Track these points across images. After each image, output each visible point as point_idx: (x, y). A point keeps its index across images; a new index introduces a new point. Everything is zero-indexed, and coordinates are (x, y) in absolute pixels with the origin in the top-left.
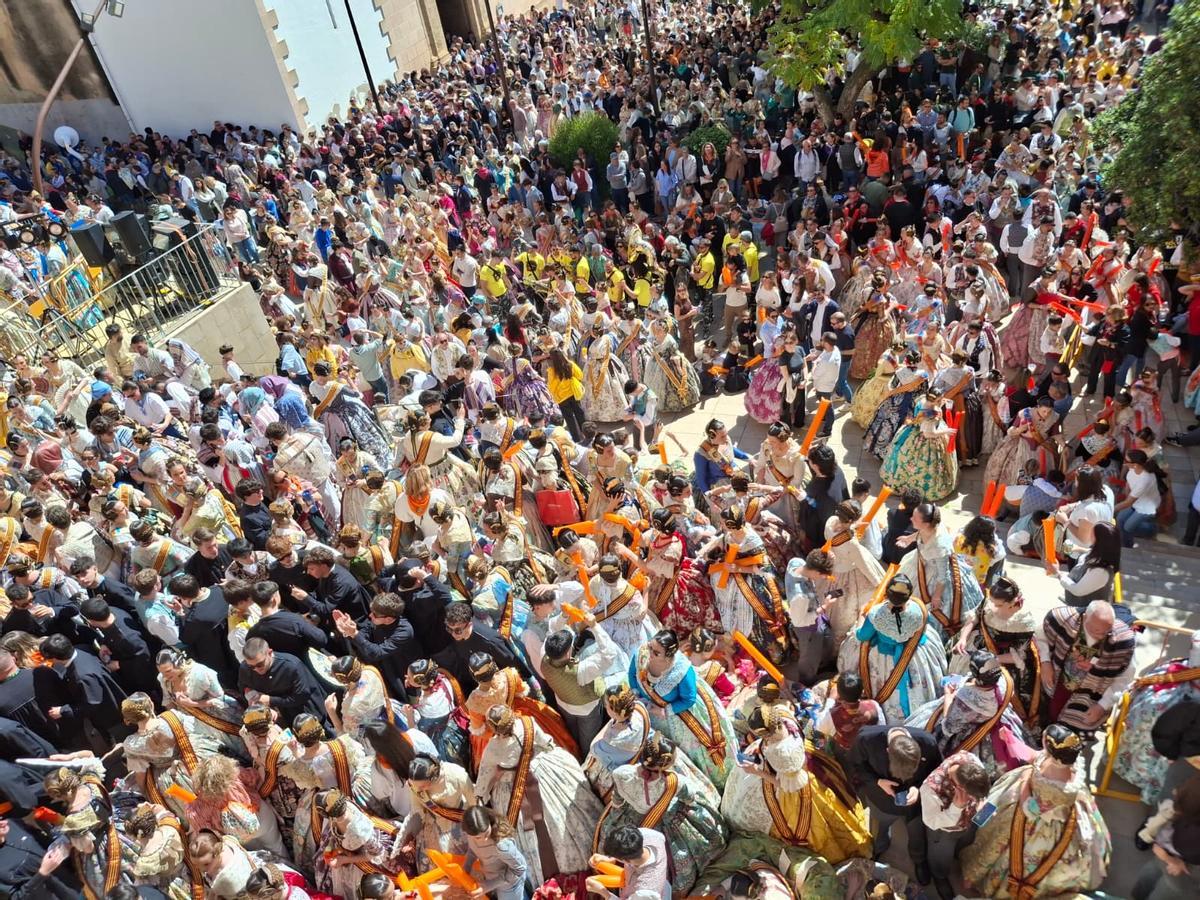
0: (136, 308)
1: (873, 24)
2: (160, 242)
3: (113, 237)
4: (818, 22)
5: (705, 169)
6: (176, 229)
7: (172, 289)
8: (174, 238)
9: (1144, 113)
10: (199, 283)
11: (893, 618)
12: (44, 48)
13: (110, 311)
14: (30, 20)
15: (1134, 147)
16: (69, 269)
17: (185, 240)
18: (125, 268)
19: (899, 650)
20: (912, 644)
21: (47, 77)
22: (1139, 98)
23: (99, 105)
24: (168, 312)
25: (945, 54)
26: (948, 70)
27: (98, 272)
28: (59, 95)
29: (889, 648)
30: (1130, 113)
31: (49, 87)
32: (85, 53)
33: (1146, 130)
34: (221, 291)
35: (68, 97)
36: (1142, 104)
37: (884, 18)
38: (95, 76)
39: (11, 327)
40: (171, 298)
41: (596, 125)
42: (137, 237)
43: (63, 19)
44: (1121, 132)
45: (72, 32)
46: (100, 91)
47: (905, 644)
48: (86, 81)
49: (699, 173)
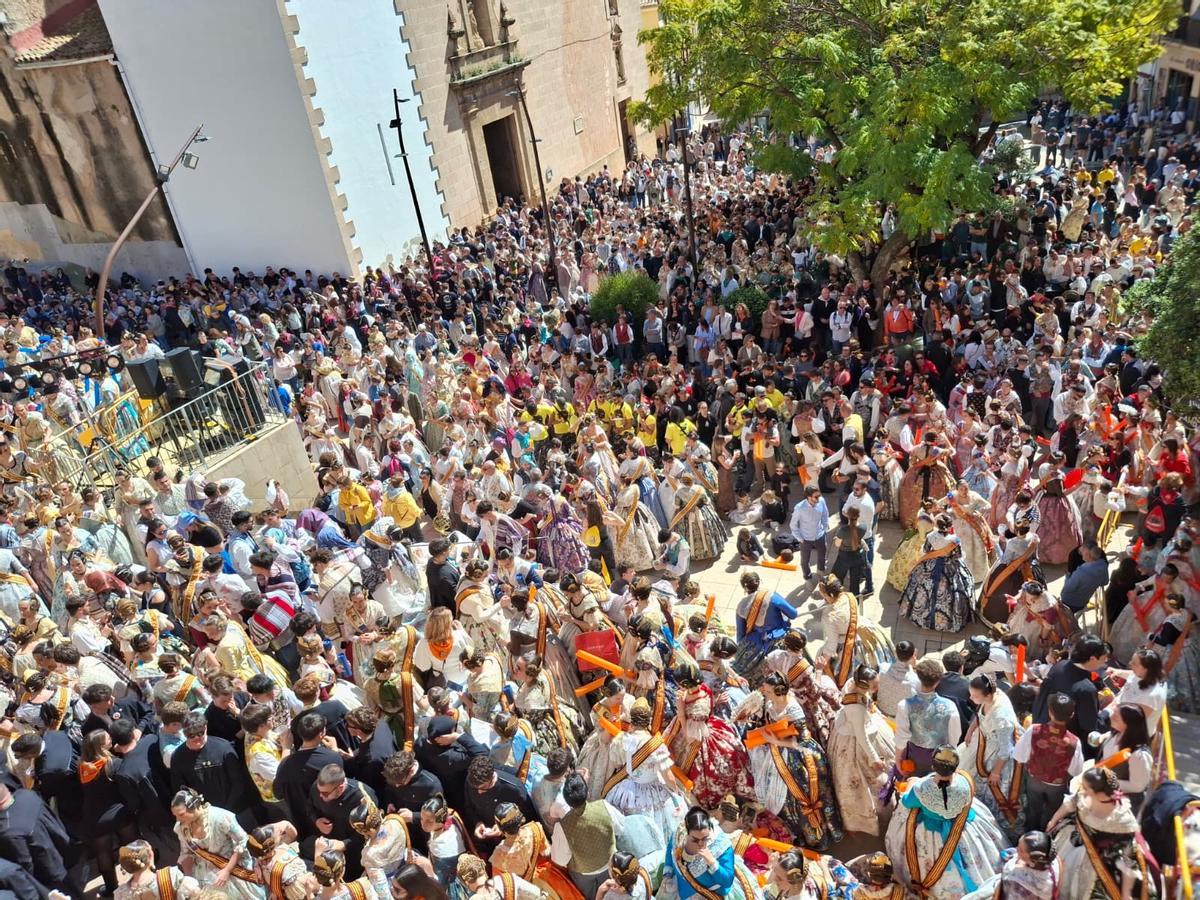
0: (182, 440)
1: (907, 197)
2: (212, 378)
3: (167, 371)
4: (854, 193)
5: (738, 325)
6: (229, 366)
7: (218, 423)
8: (225, 375)
9: (1176, 288)
10: (245, 417)
11: (939, 792)
12: (121, 194)
13: (156, 442)
14: (111, 171)
15: (1167, 320)
16: (121, 399)
17: (236, 377)
18: (175, 402)
19: (947, 827)
20: (960, 821)
21: (120, 223)
22: (1170, 272)
23: (164, 246)
24: (212, 446)
25: (976, 224)
26: (979, 239)
27: (148, 405)
28: (128, 238)
29: (936, 824)
30: (1162, 286)
31: (121, 230)
32: (157, 199)
33: (1177, 304)
34: (266, 427)
35: (136, 238)
36: (1173, 279)
37: (918, 191)
38: (163, 220)
39: (58, 453)
40: (216, 431)
41: (637, 284)
42: (189, 374)
43: (141, 170)
44: (1154, 305)
45: (146, 180)
46: (166, 234)
47: (953, 821)
48: (154, 224)
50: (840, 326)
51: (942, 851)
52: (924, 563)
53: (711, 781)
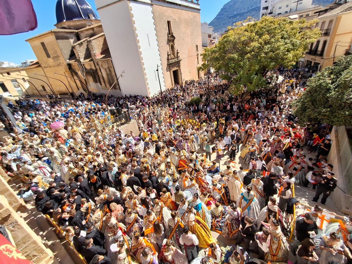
0: (117, 123)
1: (249, 84)
2: (122, 112)
3: (115, 111)
4: (239, 84)
5: (217, 107)
6: (126, 111)
7: (124, 120)
8: (125, 112)
9: (302, 101)
10: (128, 119)
11: (247, 194)
12: (111, 82)
13: (113, 123)
14: (110, 78)
15: (299, 108)
16: (108, 116)
17: (127, 113)
18: (117, 116)
19: (248, 201)
20: (251, 200)
21: (111, 86)
22: (301, 99)
23: (118, 91)
24: (122, 124)
25: (264, 90)
26: (264, 93)
27: (112, 116)
28: (112, 88)
29: (246, 200)
30: (299, 101)
31: (111, 87)
32: (117, 83)
33: (302, 105)
34: (131, 121)
35: (114, 89)
36: (302, 100)
37: (251, 83)
38: (118, 86)
39: (97, 124)
40: (123, 122)
41: (198, 99)
42: (119, 112)
43: (115, 77)
44: (297, 105)
45: (116, 79)
46: (118, 89)
47: (250, 200)
48: (117, 87)
49: (216, 108)
50: (235, 108)
51: (246, 205)
52: (249, 152)
53: (203, 188)
